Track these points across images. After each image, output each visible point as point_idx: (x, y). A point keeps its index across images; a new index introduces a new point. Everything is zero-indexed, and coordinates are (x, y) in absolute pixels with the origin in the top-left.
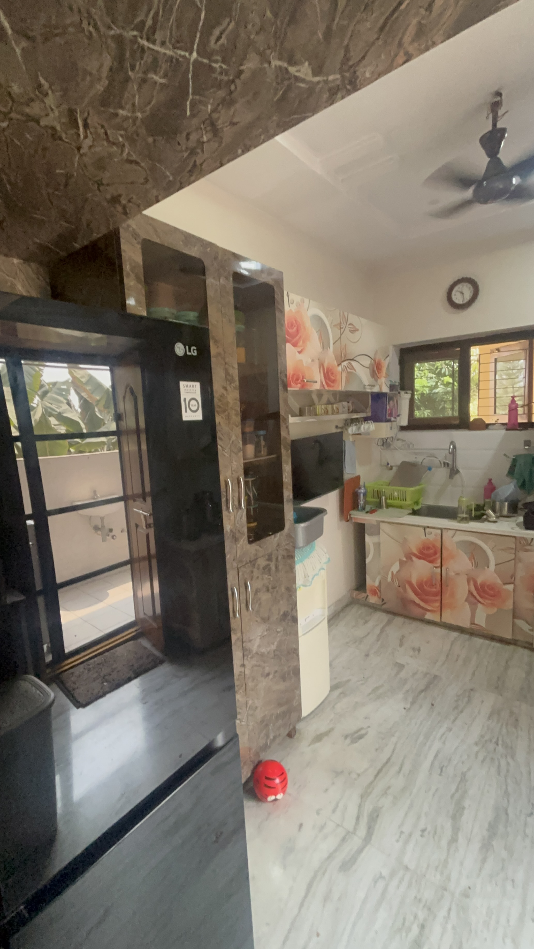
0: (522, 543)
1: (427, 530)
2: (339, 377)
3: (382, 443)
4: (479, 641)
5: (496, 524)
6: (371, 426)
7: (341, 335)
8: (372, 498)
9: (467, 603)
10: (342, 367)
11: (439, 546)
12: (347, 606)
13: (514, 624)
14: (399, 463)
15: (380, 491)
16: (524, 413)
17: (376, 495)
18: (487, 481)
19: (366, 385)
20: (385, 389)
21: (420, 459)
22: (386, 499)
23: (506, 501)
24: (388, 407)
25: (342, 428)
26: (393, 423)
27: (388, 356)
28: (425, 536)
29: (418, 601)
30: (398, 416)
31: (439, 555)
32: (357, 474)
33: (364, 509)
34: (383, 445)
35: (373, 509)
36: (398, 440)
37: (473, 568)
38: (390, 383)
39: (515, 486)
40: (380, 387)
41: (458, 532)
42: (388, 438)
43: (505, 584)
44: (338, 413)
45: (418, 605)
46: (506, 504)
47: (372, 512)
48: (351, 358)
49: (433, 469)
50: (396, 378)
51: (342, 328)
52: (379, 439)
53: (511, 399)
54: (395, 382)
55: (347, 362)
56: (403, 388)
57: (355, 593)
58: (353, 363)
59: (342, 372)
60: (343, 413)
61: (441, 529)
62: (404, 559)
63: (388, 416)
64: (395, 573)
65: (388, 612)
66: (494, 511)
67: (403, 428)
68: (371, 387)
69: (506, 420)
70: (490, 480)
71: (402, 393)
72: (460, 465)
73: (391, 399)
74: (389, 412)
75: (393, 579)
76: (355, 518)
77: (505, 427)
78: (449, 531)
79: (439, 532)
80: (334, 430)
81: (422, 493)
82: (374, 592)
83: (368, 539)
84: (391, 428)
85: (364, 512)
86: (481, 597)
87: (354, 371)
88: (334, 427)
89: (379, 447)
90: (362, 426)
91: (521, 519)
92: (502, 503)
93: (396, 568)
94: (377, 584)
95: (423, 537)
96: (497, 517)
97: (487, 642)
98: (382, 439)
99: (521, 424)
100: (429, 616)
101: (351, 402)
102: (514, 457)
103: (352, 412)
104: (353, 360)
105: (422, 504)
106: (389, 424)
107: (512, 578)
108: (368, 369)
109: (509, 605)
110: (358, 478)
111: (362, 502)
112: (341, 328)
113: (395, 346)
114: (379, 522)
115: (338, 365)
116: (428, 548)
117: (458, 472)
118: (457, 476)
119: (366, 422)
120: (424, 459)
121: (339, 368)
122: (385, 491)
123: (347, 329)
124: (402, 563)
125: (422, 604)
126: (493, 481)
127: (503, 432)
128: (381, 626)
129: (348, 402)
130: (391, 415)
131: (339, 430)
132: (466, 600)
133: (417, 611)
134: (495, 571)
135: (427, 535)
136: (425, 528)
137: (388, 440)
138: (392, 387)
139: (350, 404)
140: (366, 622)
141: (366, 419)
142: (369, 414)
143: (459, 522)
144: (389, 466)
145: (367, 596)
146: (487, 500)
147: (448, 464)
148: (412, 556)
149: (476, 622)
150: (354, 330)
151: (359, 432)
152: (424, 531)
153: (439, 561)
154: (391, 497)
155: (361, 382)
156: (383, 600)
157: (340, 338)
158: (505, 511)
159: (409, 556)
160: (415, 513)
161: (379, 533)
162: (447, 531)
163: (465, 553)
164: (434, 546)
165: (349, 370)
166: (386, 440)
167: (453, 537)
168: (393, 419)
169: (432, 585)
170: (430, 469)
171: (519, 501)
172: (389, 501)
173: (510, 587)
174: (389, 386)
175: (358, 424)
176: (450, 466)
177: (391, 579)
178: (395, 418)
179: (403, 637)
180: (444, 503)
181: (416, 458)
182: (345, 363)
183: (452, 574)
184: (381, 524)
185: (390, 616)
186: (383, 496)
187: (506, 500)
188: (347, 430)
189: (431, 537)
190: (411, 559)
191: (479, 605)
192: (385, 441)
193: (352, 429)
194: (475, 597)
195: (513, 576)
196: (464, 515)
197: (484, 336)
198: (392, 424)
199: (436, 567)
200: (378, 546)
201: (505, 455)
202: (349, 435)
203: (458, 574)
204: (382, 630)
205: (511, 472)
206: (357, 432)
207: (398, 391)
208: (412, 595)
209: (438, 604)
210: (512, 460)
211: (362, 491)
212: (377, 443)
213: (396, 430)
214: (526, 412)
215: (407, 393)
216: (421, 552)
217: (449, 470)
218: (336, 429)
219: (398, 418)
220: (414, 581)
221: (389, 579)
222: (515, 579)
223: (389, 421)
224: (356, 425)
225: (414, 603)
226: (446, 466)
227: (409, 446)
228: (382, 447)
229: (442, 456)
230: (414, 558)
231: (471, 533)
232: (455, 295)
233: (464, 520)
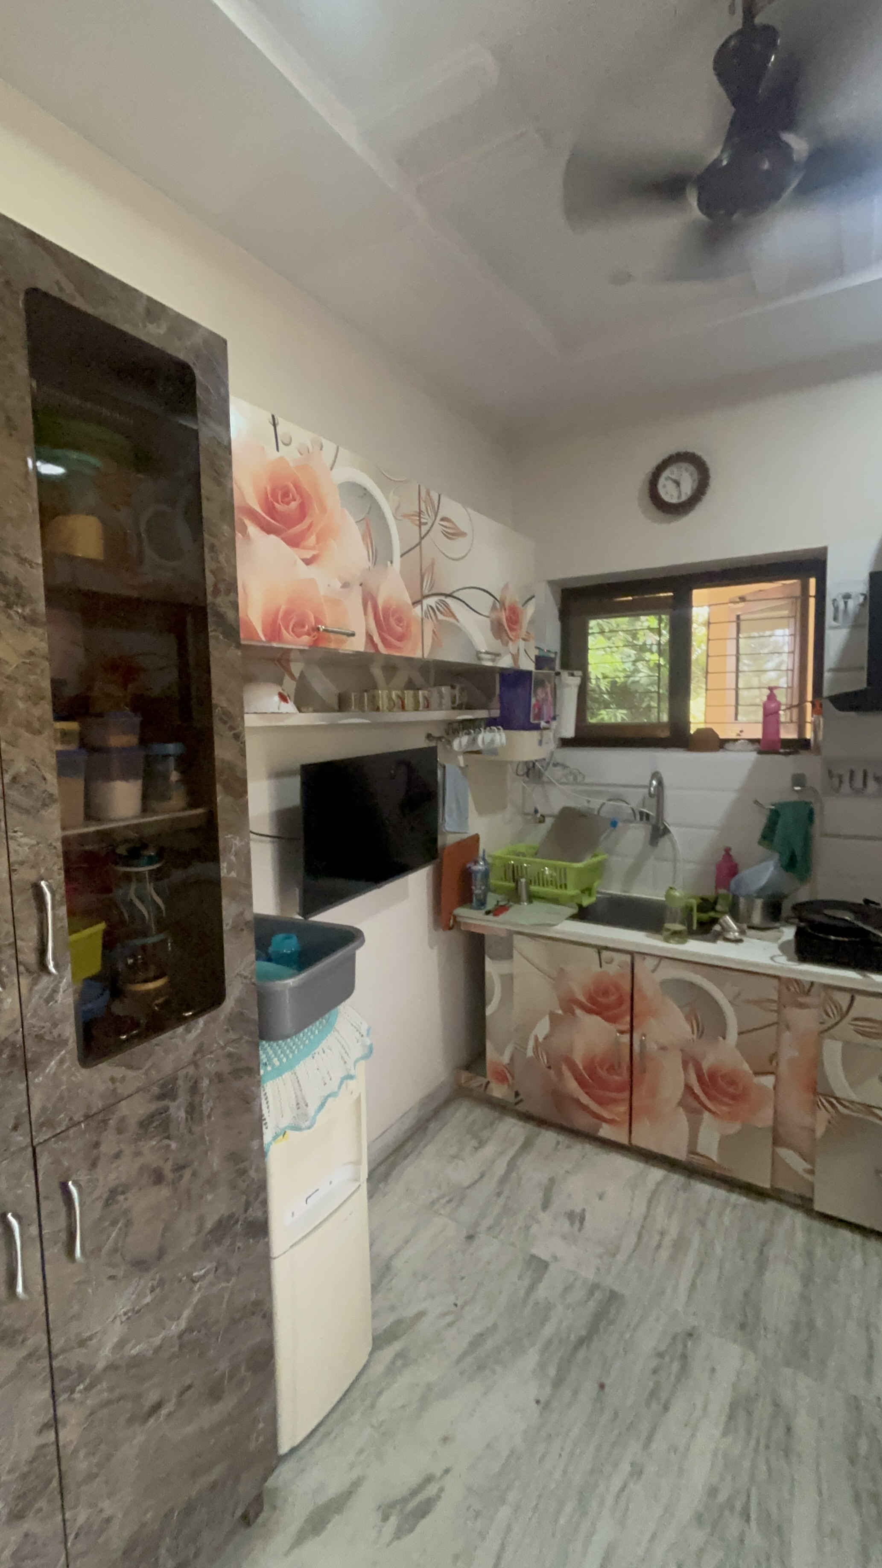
0: (792, 989)
1: (605, 954)
2: (415, 629)
3: (525, 770)
4: (704, 1190)
5: (740, 945)
6: (498, 737)
7: (422, 538)
8: (501, 879)
9: (681, 1109)
10: (425, 607)
11: (627, 988)
12: (447, 1103)
13: (774, 1153)
14: (556, 809)
15: (517, 867)
16: (791, 722)
17: (510, 874)
18: (723, 853)
19: (481, 653)
20: (527, 664)
21: (595, 803)
22: (529, 883)
23: (758, 897)
24: (533, 701)
25: (440, 738)
26: (545, 732)
27: (533, 597)
28: (601, 966)
29: (585, 1099)
30: (554, 718)
31: (626, 1006)
32: (471, 832)
33: (482, 903)
34: (527, 774)
35: (501, 903)
36: (555, 765)
37: (695, 1037)
38: (537, 652)
39: (775, 868)
40: (515, 658)
41: (664, 963)
42: (536, 761)
43: (757, 1074)
44: (428, 707)
45: (585, 1108)
46: (759, 903)
47: (499, 910)
48: (448, 593)
49: (620, 825)
50: (552, 643)
51: (426, 524)
52: (518, 765)
53: (767, 692)
54: (549, 651)
55: (436, 599)
56: (565, 666)
57: (465, 1075)
58: (449, 601)
59: (425, 619)
60: (440, 707)
61: (632, 954)
62: (560, 1012)
63: (534, 720)
64: (541, 1040)
65: (527, 1117)
66: (736, 918)
67: (565, 743)
68: (493, 657)
69: (757, 733)
70: (728, 851)
71: (565, 674)
72: (670, 818)
73: (541, 683)
74: (537, 710)
75: (537, 1049)
76: (464, 923)
77: (757, 746)
78: (648, 958)
79: (628, 958)
80: (421, 743)
81: (599, 870)
82: (502, 1077)
83: (490, 967)
84: (540, 742)
85: (483, 912)
86: (710, 1098)
87: (451, 620)
88: (423, 736)
89: (522, 777)
90: (480, 737)
91: (789, 933)
92: (750, 899)
93: (542, 1028)
94: (506, 1059)
95: (596, 968)
96: (742, 932)
97: (721, 1193)
98: (526, 763)
99: (787, 743)
100: (606, 1131)
101: (458, 686)
102: (773, 807)
103: (460, 707)
104: (450, 596)
105: (598, 893)
106: (536, 734)
107: (771, 1062)
108: (488, 619)
109: (765, 1117)
110: (476, 839)
111: (477, 890)
112: (420, 525)
113: (552, 583)
114: (511, 933)
115: (415, 603)
116: (606, 993)
117: (666, 831)
118: (664, 842)
119: (488, 728)
120: (604, 804)
121: (418, 610)
122: (526, 867)
123: (437, 528)
124: (554, 1019)
125: (594, 1107)
126: (731, 853)
127: (753, 756)
128: (511, 1153)
129: (453, 687)
130: (539, 716)
131: (433, 744)
132: (681, 1104)
133: (582, 1121)
134: (739, 1046)
135: (603, 963)
136: (600, 949)
137: (537, 764)
138: (541, 661)
139: (457, 692)
140: (481, 1144)
141: (491, 723)
142: (496, 713)
143: (667, 940)
144: (539, 815)
145: (488, 1083)
146: (722, 891)
147: (648, 815)
148: (575, 1007)
149: (700, 1150)
150: (454, 534)
151: (475, 749)
152: (597, 955)
153: (628, 1019)
154: (540, 880)
155: (470, 643)
156: (517, 1094)
157: (419, 544)
158: (757, 918)
159: (569, 1004)
160: (583, 914)
161: (510, 956)
162: (644, 959)
163: (679, 1007)
164: (617, 988)
165: (440, 617)
166: (534, 764)
167: (654, 971)
168: (543, 724)
169: (611, 1069)
170: (614, 824)
171: (786, 897)
172: (534, 888)
173: (768, 1081)
174: (533, 658)
175: (472, 731)
176: (653, 821)
177: (534, 1052)
178: (548, 722)
179: (552, 1181)
180: (642, 891)
181: (589, 802)
182: (432, 601)
183: (652, 1047)
184: (516, 937)
185: (530, 1127)
186: (522, 877)
187: (760, 893)
188: (450, 743)
189: (612, 969)
190: (573, 1013)
191: (706, 1115)
192: (531, 765)
193: (461, 742)
194: (696, 1097)
195: (773, 1057)
196: (678, 927)
197: (717, 569)
198: (542, 736)
199: (622, 1032)
200: (508, 980)
201: (756, 802)
202: (457, 754)
203: (663, 1048)
204: (512, 1165)
205: (768, 836)
206: (469, 750)
207: (553, 669)
208: (572, 1086)
209: (623, 1108)
210: (768, 813)
211: (480, 867)
212: (515, 771)
213: (551, 745)
214: (795, 718)
215: (573, 675)
216: (592, 999)
217: (650, 827)
218: (427, 741)
219: (554, 724)
220: (578, 1059)
221: (530, 1053)
222: (777, 1064)
223: (537, 727)
224: (469, 734)
225: (578, 1102)
226: (644, 818)
227: (575, 778)
228: (527, 779)
229: (635, 799)
230: (578, 1012)
231: (691, 965)
232: (664, 486)
233: (676, 935)
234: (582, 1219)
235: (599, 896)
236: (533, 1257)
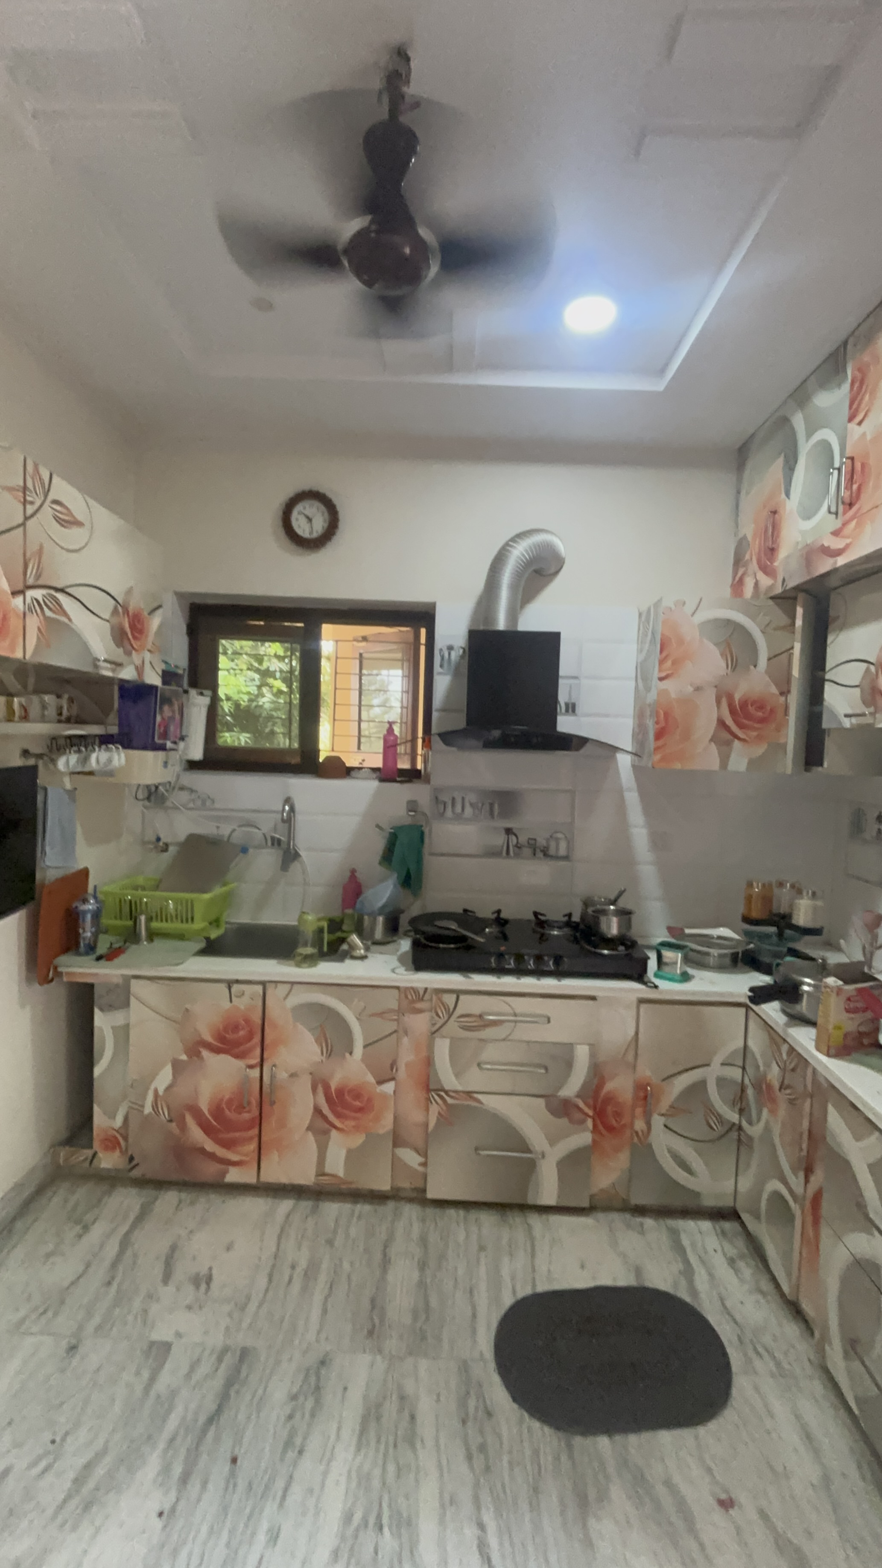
0: (410, 997)
1: (235, 988)
2: (15, 623)
3: (146, 795)
4: (332, 1209)
5: (366, 961)
6: (118, 757)
7: (26, 518)
8: (116, 918)
9: (310, 1134)
10: (28, 600)
11: (259, 1021)
12: (40, 1191)
13: (393, 1154)
14: (182, 837)
15: (136, 903)
16: (406, 753)
17: (126, 909)
18: (348, 874)
19: (99, 660)
20: (153, 679)
21: (225, 830)
22: (149, 919)
23: (380, 914)
24: (158, 719)
25: (39, 756)
26: (172, 753)
27: (160, 607)
28: (231, 1001)
29: (210, 1146)
30: (182, 738)
31: (257, 1039)
32: (81, 866)
33: (91, 948)
34: (148, 798)
35: (116, 946)
36: (182, 788)
37: (324, 1058)
38: (163, 666)
39: (395, 886)
40: (140, 670)
41: (296, 987)
42: (160, 784)
43: (380, 1082)
44: (25, 718)
45: (212, 1156)
46: (381, 919)
47: (112, 955)
48: (59, 586)
49: (251, 851)
50: (180, 659)
51: (32, 503)
52: (138, 788)
53: (387, 726)
54: (176, 667)
55: (44, 592)
56: (194, 684)
57: (63, 1153)
58: (60, 596)
59: (28, 614)
60: (43, 719)
61: (263, 984)
62: (184, 1057)
63: (159, 738)
64: (161, 1092)
65: (142, 1183)
66: (361, 935)
67: (193, 765)
68: (113, 666)
69: (378, 762)
70: (353, 872)
71: (193, 692)
72: (301, 842)
73: (167, 700)
74: (162, 729)
75: (157, 1105)
76: (68, 974)
77: (378, 773)
78: (280, 986)
79: (259, 989)
80: (17, 761)
81: (228, 899)
82: (111, 1143)
83: (100, 1020)
84: (166, 764)
85: (94, 956)
86: (338, 1115)
87: (64, 619)
88: (18, 753)
89: (141, 803)
90: (94, 756)
91: (405, 945)
92: (373, 916)
93: (164, 1079)
94: (119, 1122)
95: (227, 1005)
96: (367, 949)
97: (347, 1207)
98: (148, 787)
99: (402, 772)
100: (233, 1176)
101: (66, 696)
102: (392, 831)
103: (68, 720)
104: (62, 590)
105: (227, 923)
106: (161, 754)
107: (392, 1070)
108: (108, 624)
109: (387, 1123)
110: (85, 873)
111: (87, 933)
112: (25, 503)
113: (180, 596)
114: (127, 979)
115: (14, 593)
116: (236, 1028)
117: (297, 856)
118: (295, 866)
119: (104, 747)
120: (234, 830)
121: (18, 601)
122: (146, 903)
123: (47, 510)
124: (177, 1066)
125: (221, 1152)
126: (357, 874)
127: (375, 784)
128: (124, 1229)
129: (59, 696)
130: (165, 735)
131: (31, 762)
132: (309, 1128)
133: (209, 1170)
134: (364, 1059)
135: (234, 998)
136: (230, 984)
137: (160, 788)
138: (168, 676)
139: (64, 703)
140: (86, 1228)
141: (106, 740)
142: (114, 730)
143: (298, 965)
144: (161, 844)
145: (95, 1155)
146: (349, 911)
147: (279, 841)
148: (201, 1049)
149: (328, 1169)
150: (68, 521)
151: (87, 769)
152: (227, 991)
153: (258, 1051)
154: (161, 914)
155: (85, 647)
156: (131, 1159)
157: (23, 524)
158: (379, 934)
159: (195, 1048)
160: (212, 948)
161: (126, 1004)
162: (276, 987)
163: (310, 1031)
164: (247, 1021)
165: (48, 613)
166: (157, 787)
167: (285, 998)
168: (169, 744)
169: (241, 1108)
170: (244, 850)
171: (402, 912)
172: (155, 925)
173: (389, 1088)
174: (160, 673)
175: (83, 749)
176: (284, 846)
177: (153, 1107)
178: (175, 743)
179: (174, 1248)
180: (271, 917)
181: (218, 827)
182: (38, 594)
183: (282, 1075)
184: (133, 982)
185: (149, 1192)
186: (141, 914)
187: (381, 911)
188: (54, 761)
189: (241, 1004)
190: (198, 1055)
191: (334, 1133)
192: (153, 789)
193: (67, 762)
194: (325, 1118)
195: (393, 1065)
196: (309, 950)
197: (345, 608)
198: (167, 757)
199: (251, 1067)
200: (123, 1033)
201: (378, 826)
202: (62, 774)
203: (293, 1075)
204: (125, 1243)
205: (387, 857)
206: (79, 769)
207: (181, 686)
208: (197, 1134)
209: (253, 1146)
210: (387, 835)
211: (91, 906)
212: (134, 795)
213: (176, 768)
214: (409, 751)
215: (202, 694)
216: (221, 1038)
217: (281, 853)
218: (23, 759)
219: (182, 745)
220: (204, 1106)
221: (148, 1109)
222: (397, 1070)
223: (162, 748)
224: (79, 751)
225: (202, 1151)
226: (276, 844)
227: (204, 803)
228: (147, 803)
229: (267, 825)
230: (205, 1053)
231: (323, 987)
232: (297, 520)
233: (310, 960)
234: (209, 1279)
235: (228, 926)
236: (152, 1344)
